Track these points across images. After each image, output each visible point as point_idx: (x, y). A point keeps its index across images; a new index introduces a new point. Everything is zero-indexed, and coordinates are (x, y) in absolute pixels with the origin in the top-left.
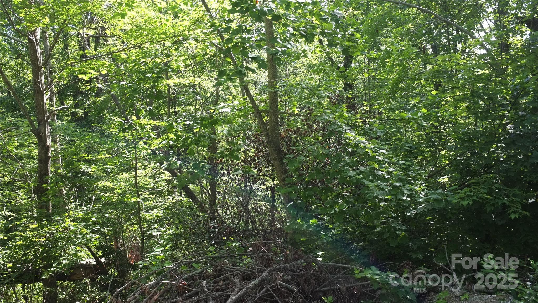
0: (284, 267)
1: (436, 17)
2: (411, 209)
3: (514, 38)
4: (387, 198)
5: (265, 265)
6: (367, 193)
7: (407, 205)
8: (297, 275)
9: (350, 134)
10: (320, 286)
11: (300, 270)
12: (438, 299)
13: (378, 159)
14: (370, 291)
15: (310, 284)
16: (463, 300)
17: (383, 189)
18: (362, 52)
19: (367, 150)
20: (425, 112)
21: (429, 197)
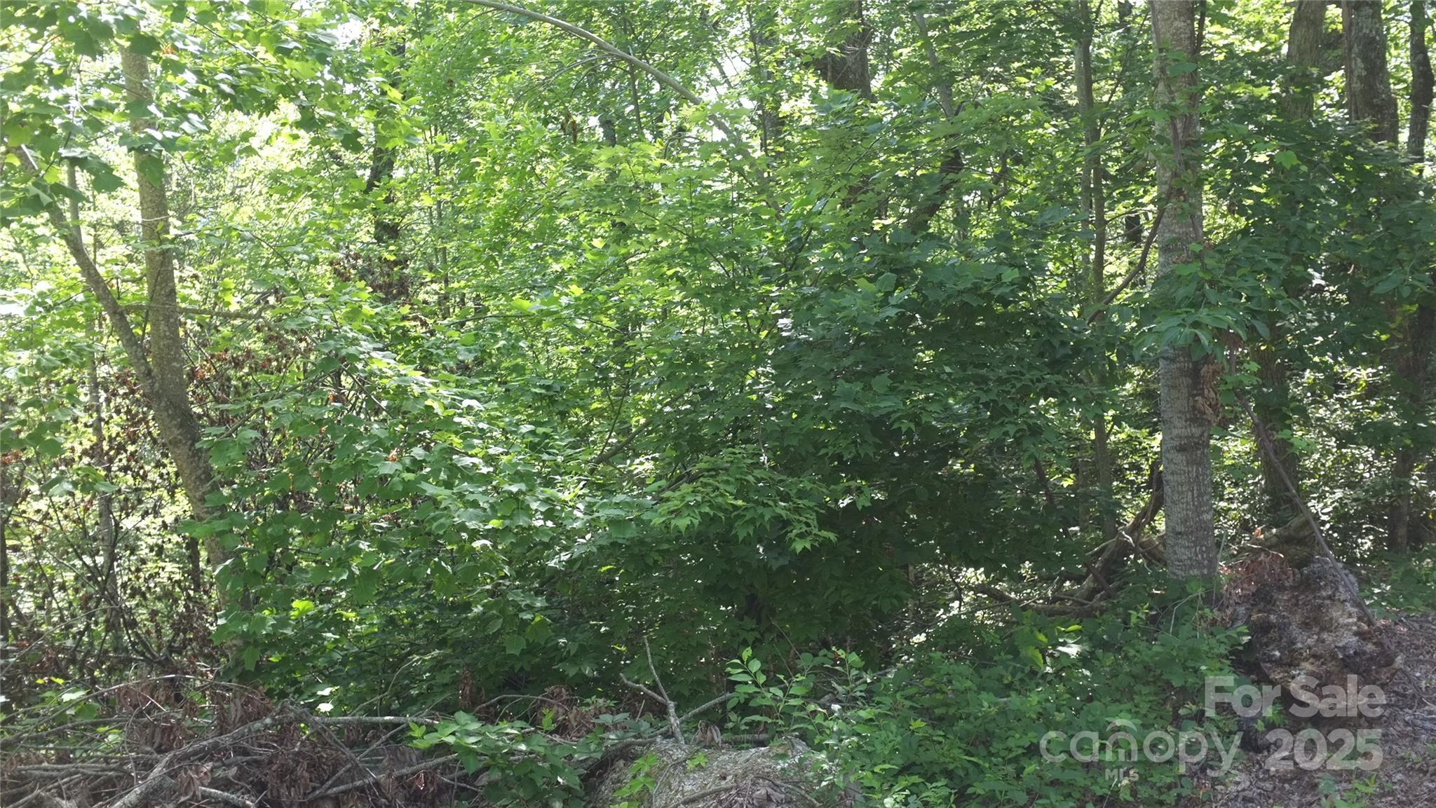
0: (215, 746)
1: (600, 46)
2: (557, 548)
3: (792, 102)
4: (489, 526)
5: (160, 745)
6: (435, 519)
7: (546, 540)
8: (256, 761)
9: (383, 362)
10: (323, 783)
11: (266, 746)
12: (634, 777)
13: (459, 424)
14: (460, 779)
15: (295, 781)
16: (693, 771)
17: (475, 504)
18: (408, 137)
19: (429, 402)
20: (578, 294)
21: (596, 515)
